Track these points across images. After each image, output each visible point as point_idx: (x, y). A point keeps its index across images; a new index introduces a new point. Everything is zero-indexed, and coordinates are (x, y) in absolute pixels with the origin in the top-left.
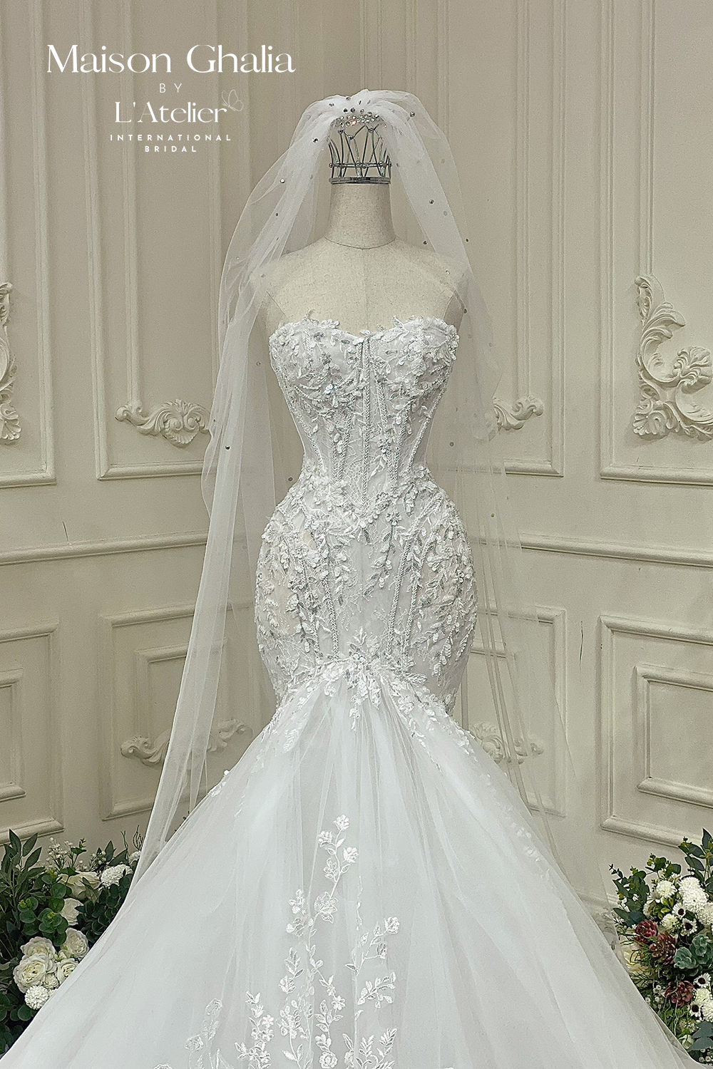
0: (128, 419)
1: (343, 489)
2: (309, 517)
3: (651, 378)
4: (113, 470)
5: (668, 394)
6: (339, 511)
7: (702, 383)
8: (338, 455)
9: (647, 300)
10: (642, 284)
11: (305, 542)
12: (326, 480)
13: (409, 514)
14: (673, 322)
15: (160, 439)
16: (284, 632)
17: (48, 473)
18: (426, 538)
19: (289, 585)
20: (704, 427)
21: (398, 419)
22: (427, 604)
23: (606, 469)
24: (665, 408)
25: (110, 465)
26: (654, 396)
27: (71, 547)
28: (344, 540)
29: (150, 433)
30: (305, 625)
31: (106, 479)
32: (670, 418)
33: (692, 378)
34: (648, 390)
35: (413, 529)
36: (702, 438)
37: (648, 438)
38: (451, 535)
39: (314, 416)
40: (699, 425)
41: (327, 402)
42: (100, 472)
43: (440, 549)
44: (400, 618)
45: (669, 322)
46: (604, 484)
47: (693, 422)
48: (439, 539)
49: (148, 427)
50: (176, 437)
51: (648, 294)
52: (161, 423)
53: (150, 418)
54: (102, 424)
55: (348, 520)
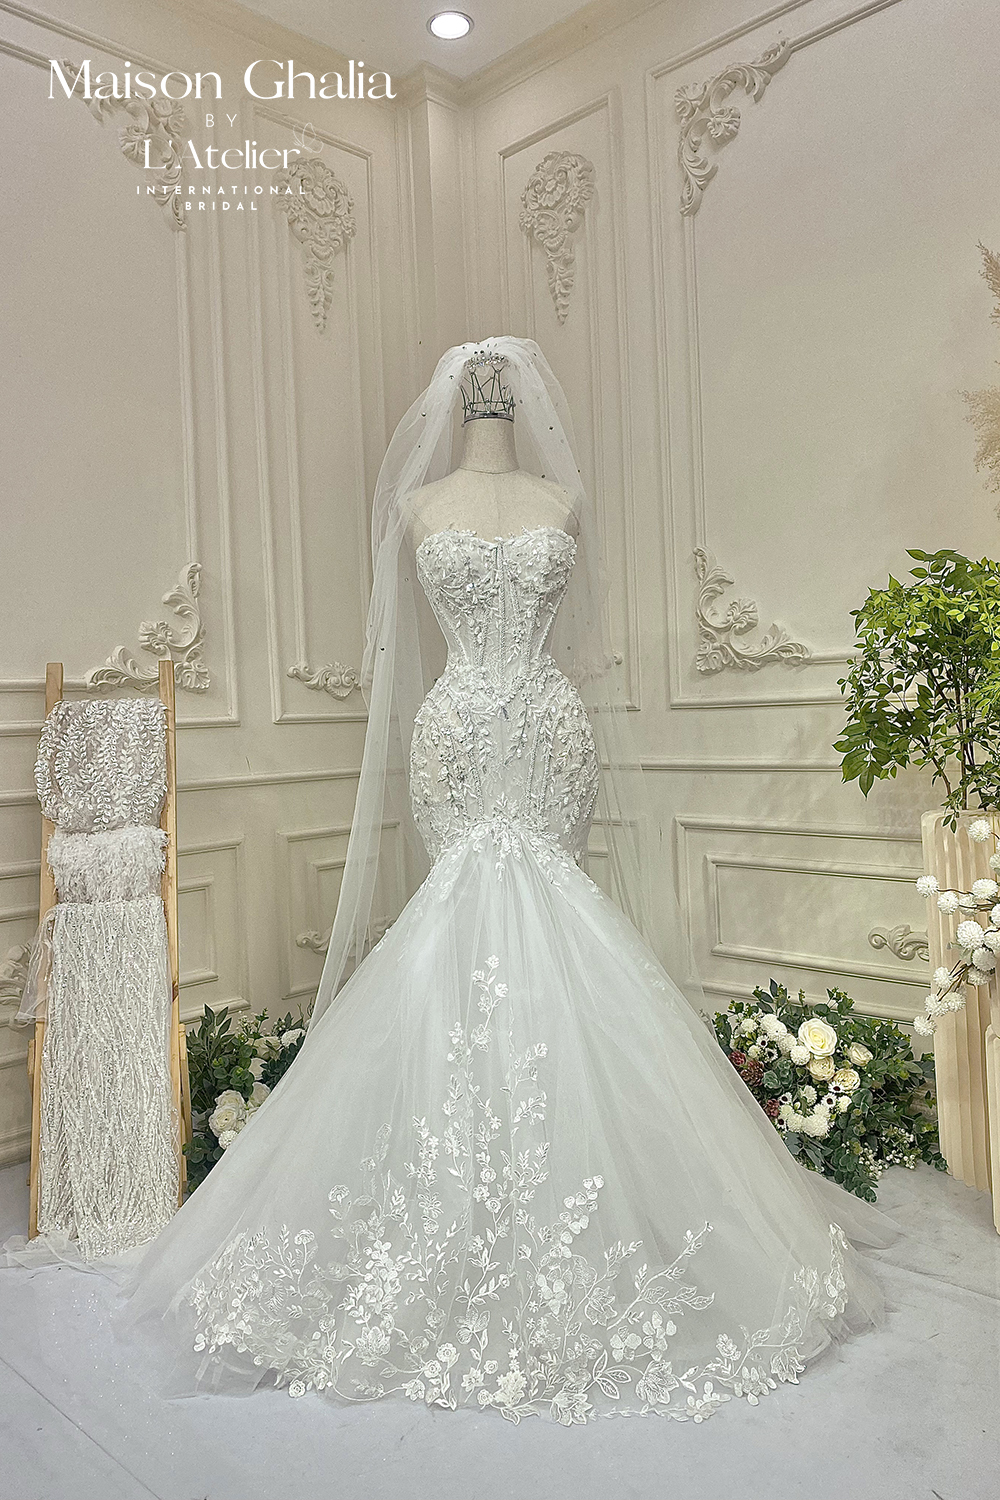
0: (296, 676)
1: (484, 674)
2: (455, 699)
3: (710, 626)
4: (285, 716)
5: (723, 637)
6: (481, 693)
7: (751, 626)
8: (478, 645)
9: (703, 566)
10: (699, 553)
11: (452, 721)
12: (468, 668)
13: (540, 694)
14: (725, 581)
15: (323, 692)
16: (436, 799)
17: (234, 716)
18: (555, 714)
19: (440, 758)
20: (753, 659)
21: (529, 613)
22: (558, 771)
23: (676, 700)
24: (722, 648)
25: (284, 712)
26: (713, 639)
27: (253, 777)
28: (486, 717)
29: (315, 688)
30: (454, 792)
31: (280, 723)
32: (726, 655)
33: (742, 623)
34: (706, 636)
35: (545, 706)
36: (753, 669)
37: (708, 673)
38: (576, 712)
39: (457, 613)
40: (750, 659)
41: (468, 600)
42: (276, 716)
43: (568, 724)
44: (535, 784)
45: (722, 581)
46: (674, 712)
47: (745, 657)
48: (566, 714)
49: (315, 682)
50: (336, 691)
51: (704, 561)
52: (324, 679)
53: (315, 675)
54: (277, 680)
55: (489, 701)
